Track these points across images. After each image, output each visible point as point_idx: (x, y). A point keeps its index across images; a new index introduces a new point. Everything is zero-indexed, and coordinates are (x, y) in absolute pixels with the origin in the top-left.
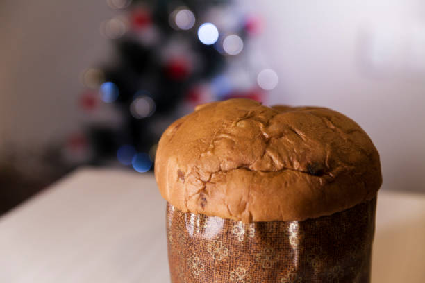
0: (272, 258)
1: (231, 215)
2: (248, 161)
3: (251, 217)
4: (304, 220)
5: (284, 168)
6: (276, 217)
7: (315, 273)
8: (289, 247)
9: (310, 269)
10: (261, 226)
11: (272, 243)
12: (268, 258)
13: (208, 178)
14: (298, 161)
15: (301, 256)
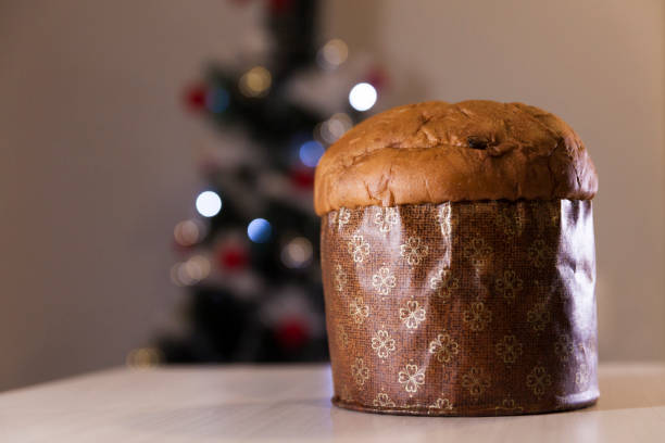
0: (420, 250)
1: (370, 197)
2: (397, 139)
3: (392, 198)
4: (457, 199)
5: (439, 144)
6: (422, 195)
7: (478, 276)
8: (440, 238)
9: (470, 269)
10: (405, 209)
11: (420, 232)
12: (414, 251)
13: (351, 162)
14: (457, 135)
15: (456, 249)
